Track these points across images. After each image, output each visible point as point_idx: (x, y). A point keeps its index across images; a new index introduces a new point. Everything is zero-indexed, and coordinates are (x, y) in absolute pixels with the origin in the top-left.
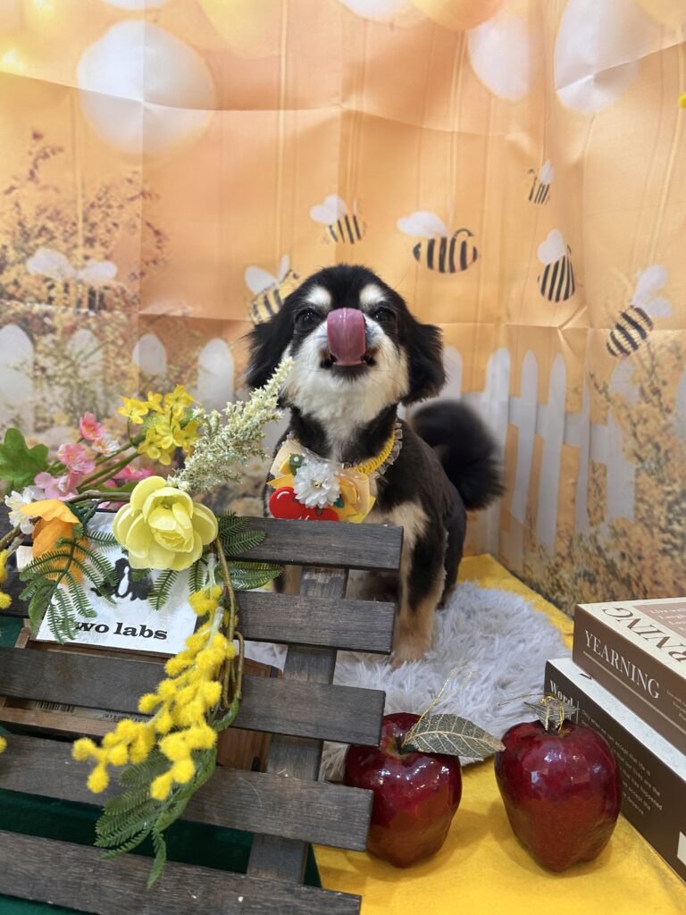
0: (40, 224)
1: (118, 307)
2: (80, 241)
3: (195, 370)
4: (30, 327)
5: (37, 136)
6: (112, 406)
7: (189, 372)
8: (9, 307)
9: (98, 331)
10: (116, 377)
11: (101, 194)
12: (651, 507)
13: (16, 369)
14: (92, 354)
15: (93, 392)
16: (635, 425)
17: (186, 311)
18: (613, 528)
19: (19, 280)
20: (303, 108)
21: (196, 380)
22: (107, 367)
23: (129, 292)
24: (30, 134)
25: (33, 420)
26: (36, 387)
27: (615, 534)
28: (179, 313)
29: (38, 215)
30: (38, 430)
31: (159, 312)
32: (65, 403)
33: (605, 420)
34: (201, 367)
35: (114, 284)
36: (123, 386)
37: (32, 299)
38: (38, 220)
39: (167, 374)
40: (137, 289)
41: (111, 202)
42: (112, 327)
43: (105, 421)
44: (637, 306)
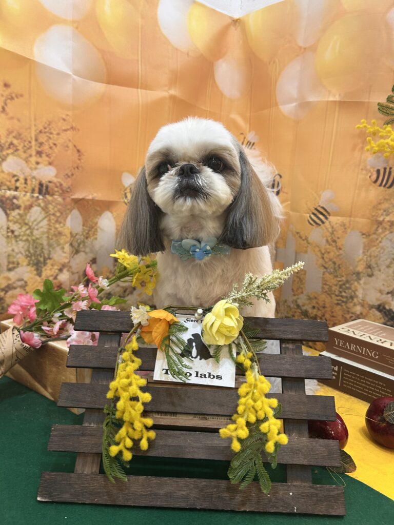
0: (9, 141)
1: (57, 193)
2: (34, 153)
3: (96, 229)
4: (4, 206)
5: (6, 85)
6: (52, 252)
7: (93, 230)
9: (44, 208)
10: (55, 235)
11: (46, 125)
12: (331, 287)
14: (41, 221)
15: (41, 244)
16: (323, 254)
17: (93, 196)
18: (309, 296)
20: (150, 89)
21: (96, 235)
22: (51, 229)
23: (65, 185)
24: (2, 84)
25: (6, 264)
26: (8, 243)
27: (310, 299)
28: (90, 197)
29: (8, 135)
30: (10, 270)
31: (81, 197)
32: (25, 252)
33: (306, 252)
34: (99, 227)
35: (55, 180)
36: (59, 240)
37: (5, 187)
38: (8, 138)
39: (82, 232)
40: (70, 184)
41: (52, 131)
42: (53, 205)
43: (48, 261)
44: (321, 206)
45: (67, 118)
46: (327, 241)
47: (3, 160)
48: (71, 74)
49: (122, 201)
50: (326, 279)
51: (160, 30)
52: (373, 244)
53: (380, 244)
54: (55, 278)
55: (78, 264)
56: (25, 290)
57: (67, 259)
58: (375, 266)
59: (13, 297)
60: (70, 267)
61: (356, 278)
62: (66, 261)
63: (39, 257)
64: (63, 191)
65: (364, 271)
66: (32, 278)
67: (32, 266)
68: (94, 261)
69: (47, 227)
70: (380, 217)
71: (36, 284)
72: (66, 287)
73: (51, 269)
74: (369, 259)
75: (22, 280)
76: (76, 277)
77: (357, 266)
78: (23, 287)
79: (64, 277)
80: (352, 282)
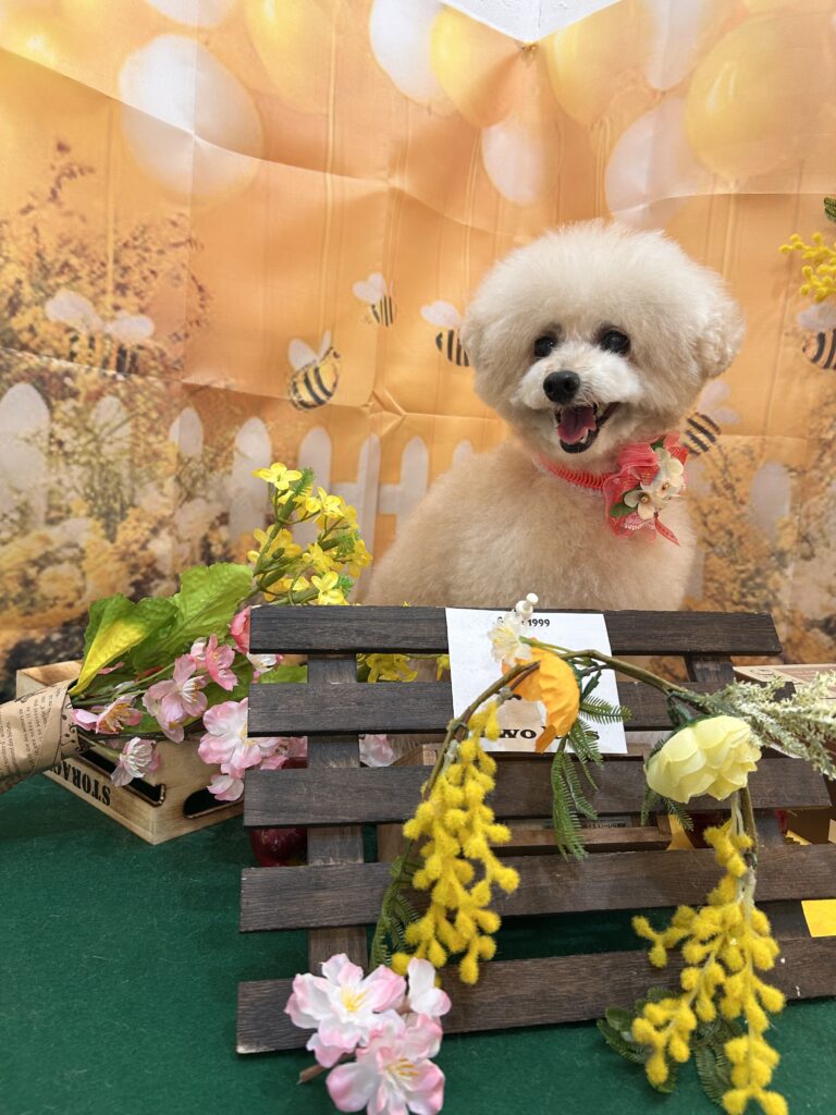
0: (62, 258)
1: (153, 372)
2: (110, 288)
3: (231, 453)
4: (46, 388)
5: (62, 148)
6: (139, 492)
7: (224, 454)
8: (21, 360)
9: (127, 400)
10: (146, 457)
11: (137, 233)
12: (722, 585)
13: (27, 441)
14: (119, 426)
15: (117, 475)
17: (228, 383)
19: (35, 326)
20: (350, 175)
21: (231, 464)
22: (138, 445)
23: (169, 355)
24: (53, 144)
25: (44, 508)
26: (50, 466)
28: (221, 385)
29: (60, 246)
30: (51, 522)
31: (202, 383)
32: (84, 488)
34: (237, 449)
35: (151, 344)
36: (154, 469)
37: (50, 352)
38: (60, 253)
39: (203, 457)
40: (180, 353)
41: (149, 245)
42: (144, 396)
43: (130, 511)
44: (702, 413)
45: (181, 221)
46: (714, 487)
47: (49, 296)
48: (192, 132)
49: (288, 398)
50: (711, 568)
51: (373, 58)
52: (813, 489)
53: (829, 489)
54: (144, 547)
55: (191, 523)
56: (80, 567)
57: (169, 508)
58: (818, 536)
59: (54, 579)
60: (175, 526)
61: (777, 564)
62: (167, 513)
63: (112, 501)
64: (166, 367)
65: (795, 548)
66: (95, 544)
67: (98, 519)
68: (224, 519)
69: (129, 439)
70: (827, 432)
71: (104, 557)
72: (165, 567)
73: (135, 528)
74: (804, 522)
75: (76, 546)
76: (186, 549)
77: (778, 539)
78: (77, 560)
79: (162, 546)
80: (768, 572)
